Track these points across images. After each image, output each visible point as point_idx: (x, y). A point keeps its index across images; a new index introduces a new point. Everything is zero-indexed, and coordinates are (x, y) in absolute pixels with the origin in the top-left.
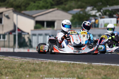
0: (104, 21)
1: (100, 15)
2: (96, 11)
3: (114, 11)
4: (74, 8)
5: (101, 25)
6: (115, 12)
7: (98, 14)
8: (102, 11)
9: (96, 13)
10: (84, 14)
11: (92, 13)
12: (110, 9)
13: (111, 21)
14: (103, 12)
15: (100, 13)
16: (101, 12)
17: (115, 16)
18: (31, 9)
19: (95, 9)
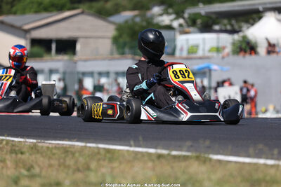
0: (187, 40)
1: (181, 25)
2: (173, 16)
3: (214, 16)
4: (125, 9)
5: (182, 50)
6: (217, 18)
7: (175, 24)
8: (186, 15)
9: (172, 21)
10: (144, 24)
11: (163, 21)
12: (203, 12)
13: (204, 39)
14: (189, 18)
15: (181, 21)
16: (184, 18)
17: (217, 27)
18: (24, 12)
19: (170, 10)
